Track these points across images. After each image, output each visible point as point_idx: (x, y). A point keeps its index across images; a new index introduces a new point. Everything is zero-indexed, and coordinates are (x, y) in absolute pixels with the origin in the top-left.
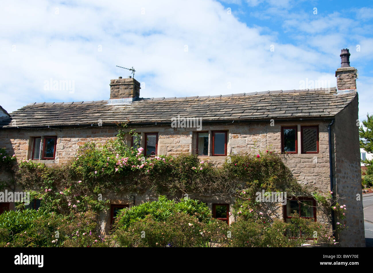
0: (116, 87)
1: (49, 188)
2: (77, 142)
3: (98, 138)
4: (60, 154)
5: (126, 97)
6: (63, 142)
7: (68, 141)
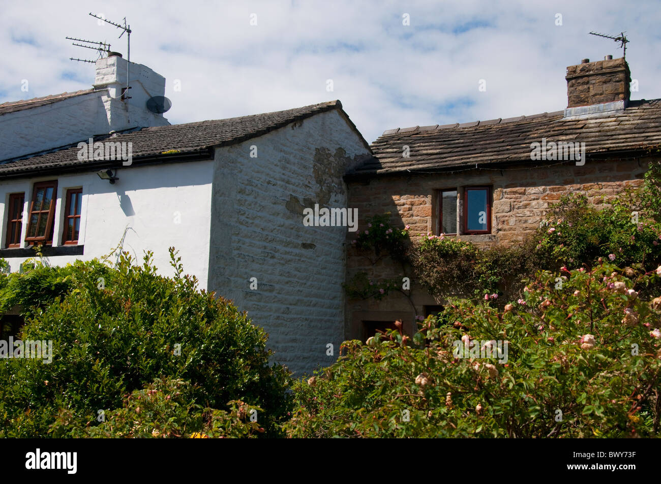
0: (580, 81)
1: (492, 292)
2: (541, 196)
3: (592, 184)
4: (504, 221)
5: (607, 101)
6: (509, 196)
7: (520, 194)
